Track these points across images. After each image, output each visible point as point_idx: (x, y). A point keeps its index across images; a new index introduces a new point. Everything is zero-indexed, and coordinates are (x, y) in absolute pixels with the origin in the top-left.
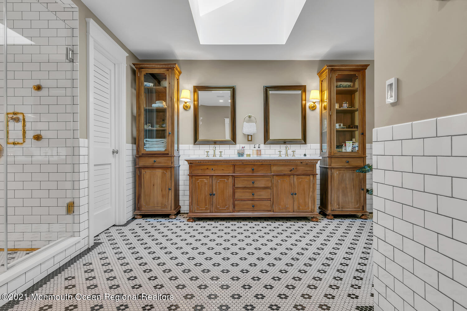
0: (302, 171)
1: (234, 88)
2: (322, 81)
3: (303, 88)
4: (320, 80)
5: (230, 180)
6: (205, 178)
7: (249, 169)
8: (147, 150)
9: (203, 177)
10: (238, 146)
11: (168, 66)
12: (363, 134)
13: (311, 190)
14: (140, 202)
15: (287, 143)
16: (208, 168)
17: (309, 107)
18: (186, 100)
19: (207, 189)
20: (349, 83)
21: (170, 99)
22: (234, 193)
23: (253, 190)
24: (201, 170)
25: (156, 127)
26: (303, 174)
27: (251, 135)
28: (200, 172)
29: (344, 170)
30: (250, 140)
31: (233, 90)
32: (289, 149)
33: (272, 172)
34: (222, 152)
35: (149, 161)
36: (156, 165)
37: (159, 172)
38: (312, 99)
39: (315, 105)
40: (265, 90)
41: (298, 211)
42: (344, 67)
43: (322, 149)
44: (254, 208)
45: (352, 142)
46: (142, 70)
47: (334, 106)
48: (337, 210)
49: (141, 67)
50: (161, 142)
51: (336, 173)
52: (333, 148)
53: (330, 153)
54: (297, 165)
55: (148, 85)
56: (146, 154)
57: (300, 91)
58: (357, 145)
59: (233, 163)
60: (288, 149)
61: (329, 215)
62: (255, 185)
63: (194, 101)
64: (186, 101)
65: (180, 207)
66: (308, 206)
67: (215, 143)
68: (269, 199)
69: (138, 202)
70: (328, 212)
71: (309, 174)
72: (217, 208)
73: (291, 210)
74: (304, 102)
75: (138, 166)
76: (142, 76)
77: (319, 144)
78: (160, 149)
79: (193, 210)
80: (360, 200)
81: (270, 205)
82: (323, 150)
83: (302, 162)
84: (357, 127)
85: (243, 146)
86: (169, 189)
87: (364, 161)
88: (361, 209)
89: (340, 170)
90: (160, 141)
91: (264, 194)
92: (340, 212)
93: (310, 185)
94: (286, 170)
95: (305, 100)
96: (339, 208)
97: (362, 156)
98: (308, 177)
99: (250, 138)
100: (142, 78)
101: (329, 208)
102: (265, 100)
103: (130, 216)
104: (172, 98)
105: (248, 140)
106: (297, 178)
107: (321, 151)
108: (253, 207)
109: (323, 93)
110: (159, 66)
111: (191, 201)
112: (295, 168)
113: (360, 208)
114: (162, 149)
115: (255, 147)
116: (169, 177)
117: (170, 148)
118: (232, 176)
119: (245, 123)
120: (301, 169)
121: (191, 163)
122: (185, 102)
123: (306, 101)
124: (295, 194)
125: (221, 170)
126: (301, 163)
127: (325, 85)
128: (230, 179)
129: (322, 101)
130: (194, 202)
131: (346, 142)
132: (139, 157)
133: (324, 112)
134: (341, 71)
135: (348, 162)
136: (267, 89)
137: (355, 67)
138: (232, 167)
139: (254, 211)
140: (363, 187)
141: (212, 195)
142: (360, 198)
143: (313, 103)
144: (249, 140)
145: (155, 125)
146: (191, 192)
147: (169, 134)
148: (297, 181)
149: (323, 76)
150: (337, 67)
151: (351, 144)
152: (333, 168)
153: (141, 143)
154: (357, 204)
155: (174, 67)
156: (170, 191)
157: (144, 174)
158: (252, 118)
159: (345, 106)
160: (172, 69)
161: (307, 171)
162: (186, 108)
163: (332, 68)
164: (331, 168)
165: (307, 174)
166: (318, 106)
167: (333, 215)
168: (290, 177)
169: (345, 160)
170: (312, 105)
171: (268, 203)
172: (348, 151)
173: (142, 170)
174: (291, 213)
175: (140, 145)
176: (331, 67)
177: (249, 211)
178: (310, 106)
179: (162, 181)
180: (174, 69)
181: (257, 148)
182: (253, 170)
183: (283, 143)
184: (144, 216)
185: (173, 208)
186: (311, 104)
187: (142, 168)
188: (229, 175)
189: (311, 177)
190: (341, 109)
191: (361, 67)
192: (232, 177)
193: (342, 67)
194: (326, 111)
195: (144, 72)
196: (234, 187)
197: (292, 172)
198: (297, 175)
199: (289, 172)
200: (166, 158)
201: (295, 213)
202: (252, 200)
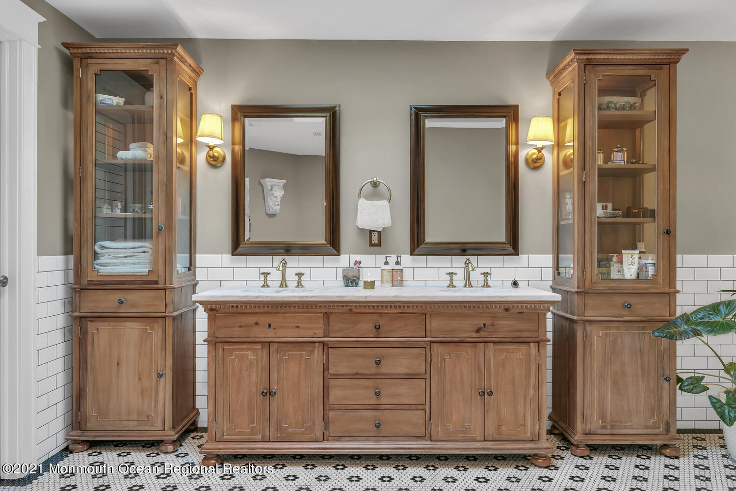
0: (507, 332)
1: (336, 111)
2: (560, 94)
3: (510, 113)
4: (554, 91)
5: (317, 355)
6: (250, 350)
7: (366, 326)
8: (104, 270)
9: (244, 346)
10: (345, 260)
11: (157, 51)
12: (669, 233)
13: (532, 382)
14: (82, 409)
15: (469, 252)
16: (256, 324)
17: (527, 161)
18: (211, 142)
19: (254, 377)
20: (631, 100)
21: (162, 138)
22: (326, 389)
23: (378, 381)
24: (240, 327)
25: (134, 211)
26: (509, 340)
27: (379, 232)
28: (236, 333)
29: (618, 328)
30: (377, 242)
31: (333, 117)
32: (473, 270)
33: (428, 334)
34: (303, 274)
35: (106, 302)
36: (123, 310)
37: (132, 330)
38: (534, 140)
39: (540, 155)
40: (413, 117)
41: (497, 437)
42: (619, 57)
43: (558, 269)
44: (378, 430)
45: (637, 252)
46: (90, 61)
47: (594, 159)
48: (600, 431)
49: (87, 53)
50: (140, 250)
51: (597, 335)
52: (588, 270)
53: (582, 280)
54: (494, 316)
55: (107, 102)
56: (99, 281)
57: (504, 120)
58: (653, 262)
59: (323, 311)
60: (470, 269)
61: (577, 446)
62: (384, 369)
63: (233, 144)
64: (211, 144)
65: (198, 413)
66: (525, 425)
67: (288, 249)
68: (419, 407)
69: (79, 408)
70: (577, 438)
71: (528, 340)
72: (280, 428)
73: (478, 435)
74: (513, 148)
75: (76, 314)
76: (89, 77)
77: (552, 255)
78: (137, 270)
79: (219, 434)
80: (660, 407)
81: (422, 421)
82: (561, 270)
83: (508, 307)
84: (652, 214)
85: (358, 257)
86: (160, 376)
87: (672, 303)
88: (661, 430)
89: (607, 328)
90: (139, 247)
91: (407, 392)
92: (607, 437)
93: (528, 369)
94: (465, 328)
95: (517, 143)
96: (604, 427)
97: (667, 291)
98: (524, 348)
99: (375, 239)
100: (90, 84)
101: (579, 426)
102: (413, 143)
103: (56, 443)
104: (169, 135)
105: (372, 245)
106: (495, 351)
107: (556, 272)
108: (378, 426)
109: (562, 125)
110: (132, 51)
111: (212, 410)
112: (490, 322)
113: (659, 428)
114: (142, 270)
115: (386, 263)
116: (159, 344)
117: (161, 267)
118: (324, 343)
119: (362, 199)
120: (506, 325)
121: (211, 310)
122: (209, 147)
123: (519, 146)
124: (491, 394)
125: (292, 327)
126: (507, 310)
127: (570, 103)
128: (316, 352)
129: (559, 144)
130: (220, 414)
131: (623, 252)
132: (81, 289)
133: (563, 173)
134: (612, 67)
135: (629, 307)
136: (418, 115)
137: (648, 57)
138: (322, 321)
139: (378, 437)
140: (667, 373)
141: (268, 393)
142: (660, 400)
143: (536, 151)
144: (373, 242)
145: (130, 205)
146: (212, 384)
147: (160, 230)
148: (494, 357)
149: (564, 80)
150: (602, 57)
151: (636, 257)
152: (591, 322)
153: (87, 255)
154: (652, 416)
155: (174, 55)
156: (162, 379)
157: (93, 336)
158: (381, 188)
159: (619, 159)
160: (168, 59)
161: (521, 331)
162: (214, 162)
163: (588, 59)
164: (584, 322)
165: (521, 340)
166: (549, 159)
167: (588, 446)
168: (476, 346)
169: (619, 300)
170: (533, 154)
171: (417, 417)
172: (628, 276)
173: (89, 323)
174: (478, 445)
175: (83, 259)
176: (586, 57)
177: (367, 438)
178: (528, 156)
179: (140, 354)
180: (172, 61)
181: (392, 265)
182: (378, 328)
183: (459, 251)
184: (94, 445)
185: (169, 423)
186: (530, 153)
187: (89, 319)
188: (314, 343)
189: (533, 347)
190: (610, 165)
191: (665, 57)
192: (321, 347)
193: (615, 57)
194: (571, 170)
195: (95, 66)
196: (326, 372)
197: (482, 334)
198: (495, 343)
199: (474, 335)
200: (152, 294)
201: (489, 445)
202: (376, 408)
